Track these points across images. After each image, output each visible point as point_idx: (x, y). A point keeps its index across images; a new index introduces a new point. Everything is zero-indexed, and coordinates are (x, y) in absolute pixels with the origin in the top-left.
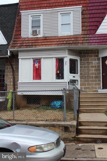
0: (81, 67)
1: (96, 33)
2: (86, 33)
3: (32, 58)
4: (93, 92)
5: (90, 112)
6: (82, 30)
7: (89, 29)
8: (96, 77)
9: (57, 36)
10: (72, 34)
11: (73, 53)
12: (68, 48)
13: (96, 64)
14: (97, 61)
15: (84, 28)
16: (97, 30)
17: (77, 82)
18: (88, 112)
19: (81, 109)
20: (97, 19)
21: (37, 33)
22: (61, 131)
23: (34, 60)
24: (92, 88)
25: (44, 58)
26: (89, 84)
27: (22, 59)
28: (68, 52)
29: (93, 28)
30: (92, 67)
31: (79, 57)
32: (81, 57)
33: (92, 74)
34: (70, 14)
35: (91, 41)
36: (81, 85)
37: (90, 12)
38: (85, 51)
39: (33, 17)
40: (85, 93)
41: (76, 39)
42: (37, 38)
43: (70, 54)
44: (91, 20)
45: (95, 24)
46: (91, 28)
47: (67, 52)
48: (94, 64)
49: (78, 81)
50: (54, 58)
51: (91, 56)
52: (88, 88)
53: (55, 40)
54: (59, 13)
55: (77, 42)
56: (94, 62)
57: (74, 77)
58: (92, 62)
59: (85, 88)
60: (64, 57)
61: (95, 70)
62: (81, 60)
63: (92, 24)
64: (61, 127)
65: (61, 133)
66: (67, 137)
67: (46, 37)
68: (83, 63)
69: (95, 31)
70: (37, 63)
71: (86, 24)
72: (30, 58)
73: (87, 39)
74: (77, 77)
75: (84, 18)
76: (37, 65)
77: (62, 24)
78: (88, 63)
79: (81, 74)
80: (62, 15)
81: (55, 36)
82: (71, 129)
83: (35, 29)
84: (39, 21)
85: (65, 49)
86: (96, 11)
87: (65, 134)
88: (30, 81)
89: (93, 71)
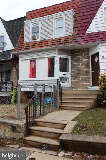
0: (72, 66)
1: (86, 33)
2: (76, 34)
3: (29, 59)
4: (83, 89)
5: (70, 109)
6: (73, 31)
7: (79, 30)
8: (86, 75)
9: (52, 39)
10: (65, 36)
11: (64, 52)
12: (58, 48)
13: (86, 62)
14: (87, 59)
15: (75, 29)
16: (87, 30)
17: (68, 80)
18: (69, 109)
19: (62, 105)
20: (87, 20)
21: (35, 38)
22: (10, 130)
23: (31, 61)
24: (83, 85)
25: (38, 58)
26: (79, 82)
27: (21, 60)
28: (59, 52)
29: (84, 28)
30: (83, 65)
31: (71, 56)
32: (72, 56)
33: (83, 71)
34: (63, 18)
35: (80, 40)
36: (72, 82)
37: (82, 14)
38: (76, 50)
39: (33, 25)
40: (76, 90)
41: (66, 39)
42: (36, 41)
43: (60, 53)
44: (82, 21)
45: (86, 24)
46: (81, 28)
47: (57, 51)
48: (85, 62)
49: (69, 78)
50: (46, 58)
51: (82, 55)
52: (79, 85)
53: (49, 42)
54: (54, 19)
55: (67, 42)
56: (84, 60)
57: (65, 75)
58: (83, 61)
59: (76, 86)
60: (55, 56)
61: (85, 67)
62: (72, 59)
63: (83, 25)
64: (10, 126)
65: (10, 132)
66: (15, 137)
67: (43, 40)
68: (74, 62)
69: (85, 31)
70: (33, 63)
71: (77, 26)
72: (27, 60)
73: (76, 38)
74: (68, 75)
75: (77, 21)
76: (33, 65)
77: (56, 28)
78: (79, 61)
79: (72, 72)
80: (56, 20)
81: (50, 39)
82: (18, 129)
83: (34, 35)
84: (38, 27)
85: (56, 49)
86: (88, 13)
87: (13, 133)
88: (27, 79)
89: (83, 68)
